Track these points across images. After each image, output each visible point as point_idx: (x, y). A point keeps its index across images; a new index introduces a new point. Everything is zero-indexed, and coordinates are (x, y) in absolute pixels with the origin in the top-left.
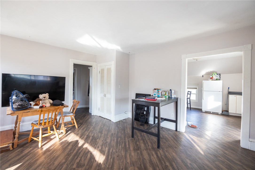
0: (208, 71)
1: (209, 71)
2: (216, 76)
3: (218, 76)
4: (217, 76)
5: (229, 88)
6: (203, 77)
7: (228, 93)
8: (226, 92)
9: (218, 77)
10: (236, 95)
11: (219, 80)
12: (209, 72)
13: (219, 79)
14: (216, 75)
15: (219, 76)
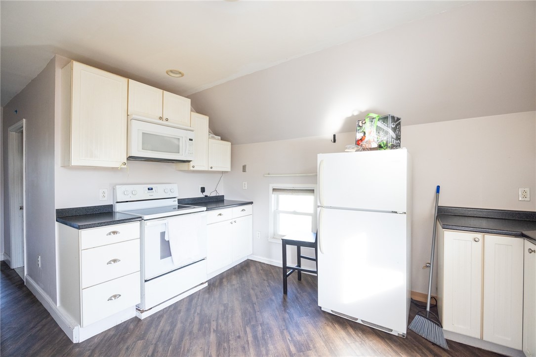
0: (350, 115)
1: (356, 113)
2: (379, 129)
3: (389, 129)
4: (385, 128)
5: (438, 188)
6: (335, 141)
7: (433, 212)
8: (426, 209)
9: (387, 133)
10: (479, 236)
11: (393, 147)
12: (353, 116)
13: (395, 142)
14: (380, 124)
15: (394, 130)
